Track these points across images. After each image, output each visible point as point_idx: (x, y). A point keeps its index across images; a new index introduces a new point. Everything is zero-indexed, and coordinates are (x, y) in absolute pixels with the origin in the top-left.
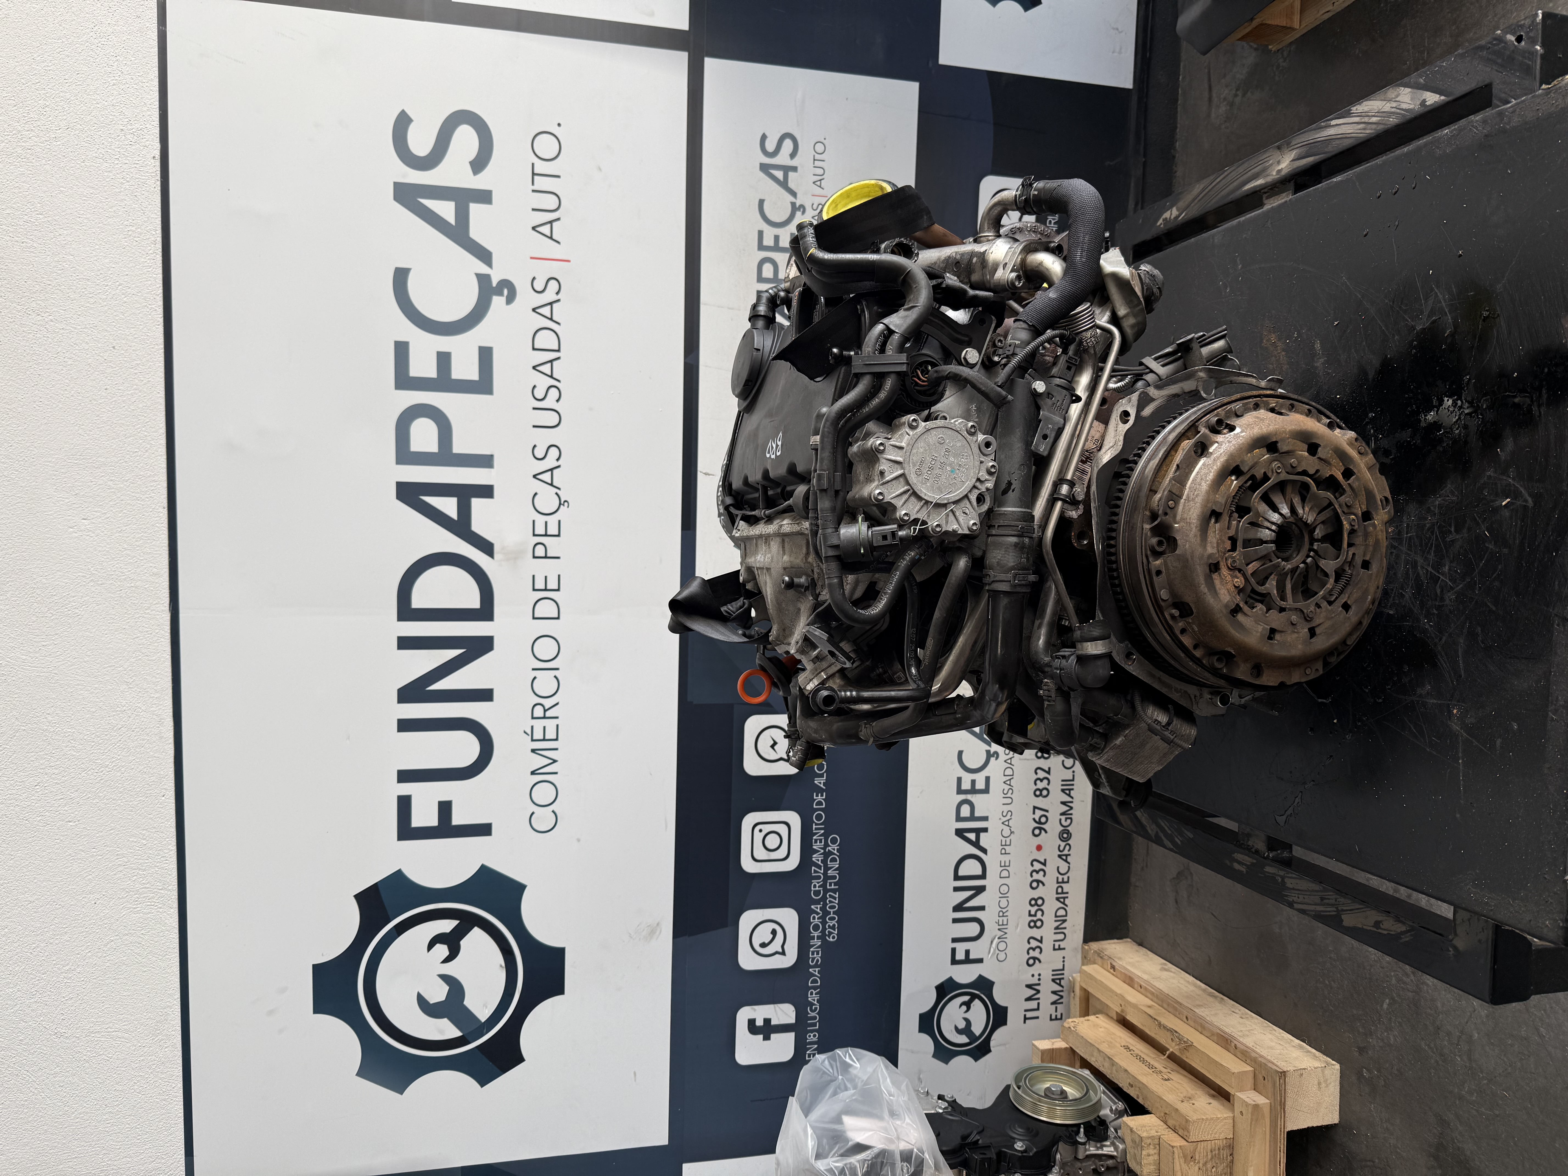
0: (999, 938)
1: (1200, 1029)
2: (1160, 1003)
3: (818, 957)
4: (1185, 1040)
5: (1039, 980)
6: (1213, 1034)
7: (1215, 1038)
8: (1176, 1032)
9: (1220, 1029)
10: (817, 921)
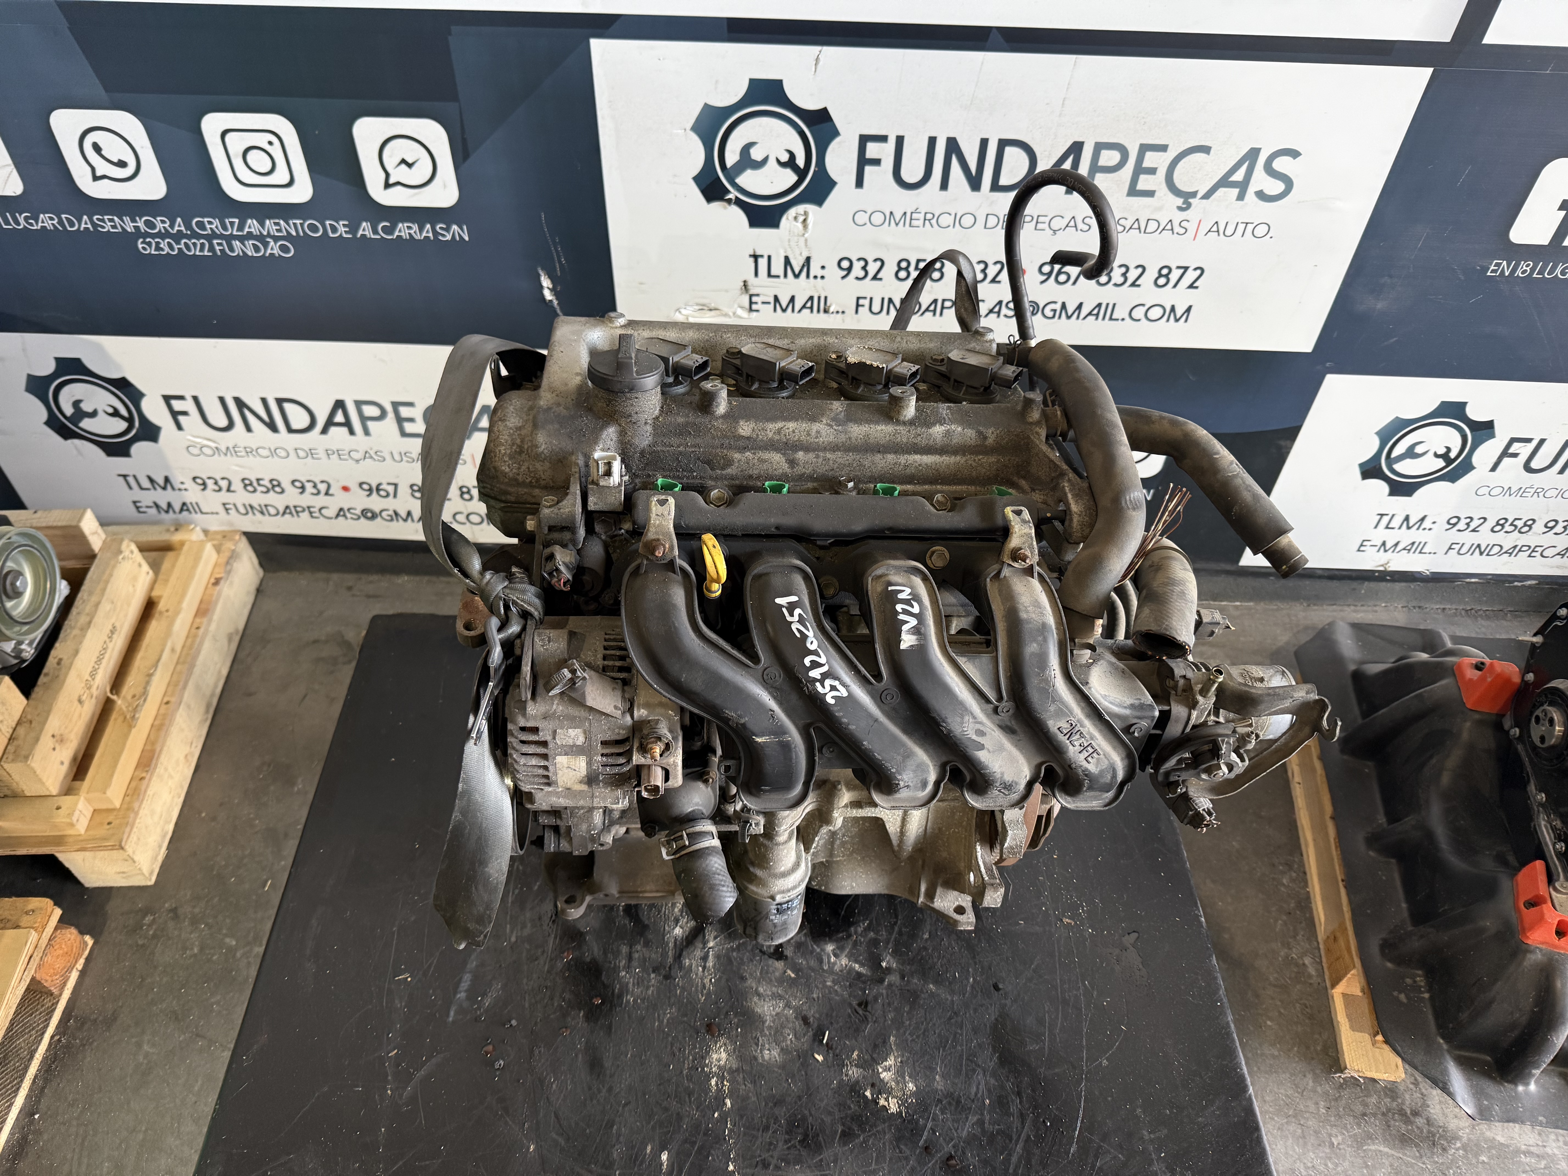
0: (217, 448)
1: (157, 723)
2: (181, 660)
3: (108, 227)
4: (137, 716)
5: (180, 489)
6: (153, 744)
7: (148, 747)
8: (145, 700)
9: (161, 751)
10: (160, 226)
